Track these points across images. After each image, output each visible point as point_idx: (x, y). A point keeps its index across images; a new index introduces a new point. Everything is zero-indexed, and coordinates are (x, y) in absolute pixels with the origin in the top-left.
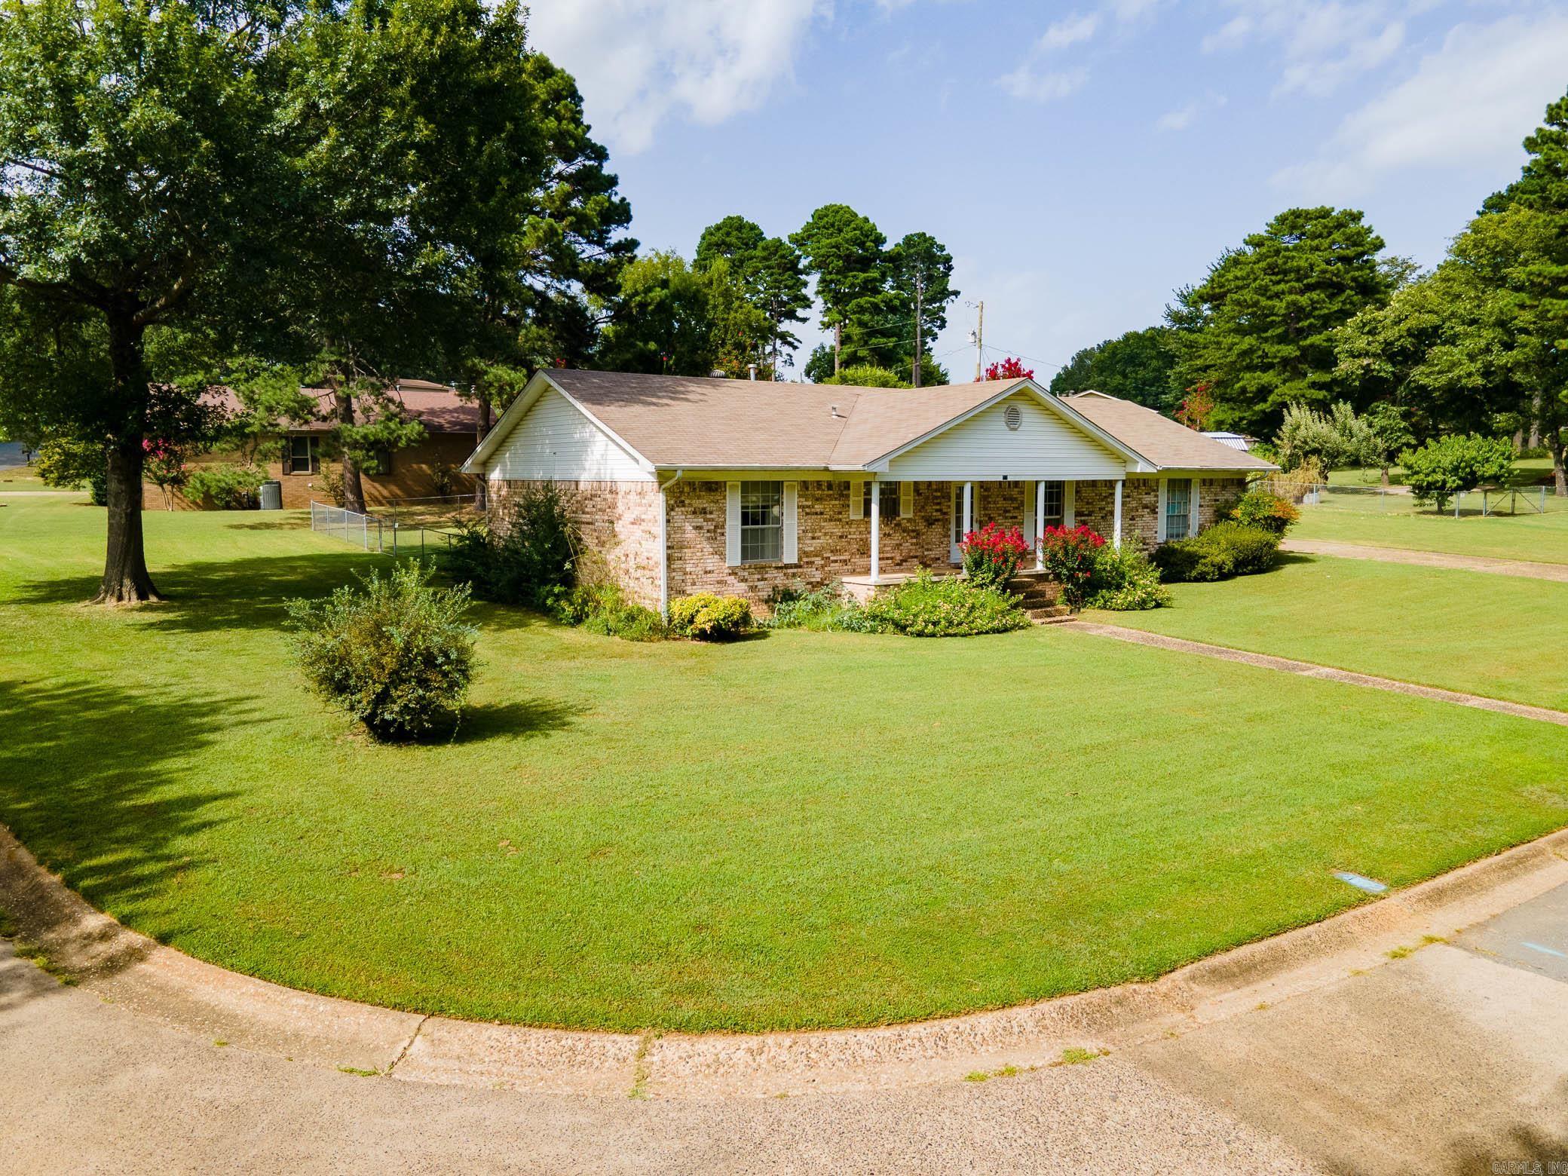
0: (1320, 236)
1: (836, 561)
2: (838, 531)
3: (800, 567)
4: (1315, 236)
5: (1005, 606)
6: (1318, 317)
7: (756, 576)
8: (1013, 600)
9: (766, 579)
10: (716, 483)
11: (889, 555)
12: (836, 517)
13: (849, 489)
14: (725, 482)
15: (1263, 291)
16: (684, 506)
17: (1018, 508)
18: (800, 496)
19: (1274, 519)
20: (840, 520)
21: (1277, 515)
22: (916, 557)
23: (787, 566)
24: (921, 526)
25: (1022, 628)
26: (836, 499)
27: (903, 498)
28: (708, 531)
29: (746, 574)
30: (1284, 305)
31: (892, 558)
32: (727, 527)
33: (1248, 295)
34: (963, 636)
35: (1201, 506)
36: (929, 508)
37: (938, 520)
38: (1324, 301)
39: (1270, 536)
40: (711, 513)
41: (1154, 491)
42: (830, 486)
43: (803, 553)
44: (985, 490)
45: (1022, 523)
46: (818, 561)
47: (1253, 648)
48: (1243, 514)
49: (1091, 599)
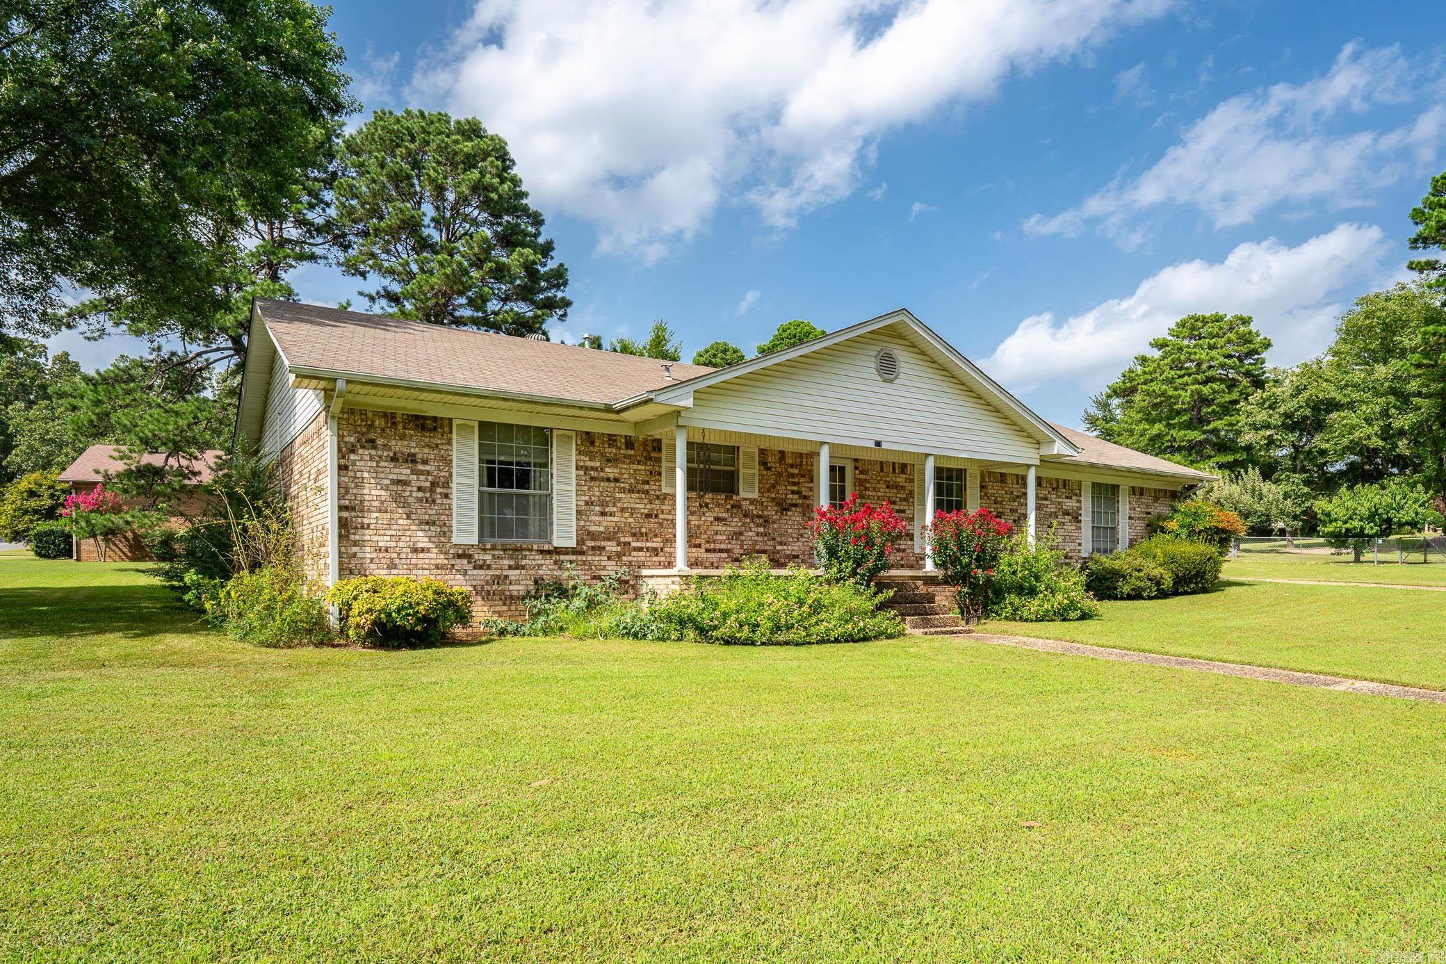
0: (1217, 335)
1: (641, 549)
2: (643, 508)
3: (582, 553)
4: (1212, 336)
5: (870, 606)
6: (1219, 405)
7: (506, 562)
8: (881, 597)
9: (523, 567)
10: (435, 419)
11: (722, 546)
12: (640, 487)
13: (660, 450)
14: (450, 420)
15: (1170, 381)
16: (374, 448)
17: (906, 500)
18: (580, 453)
19: (1218, 531)
20: (647, 492)
21: (1220, 525)
22: (764, 552)
23: (558, 551)
24: (771, 512)
25: (890, 637)
26: (639, 463)
27: (742, 471)
28: (420, 489)
29: (488, 557)
30: (1189, 393)
31: (727, 551)
32: (454, 485)
33: (1155, 387)
34: (797, 644)
35: (1130, 518)
36: (781, 488)
37: (796, 505)
38: (1224, 392)
39: (1213, 549)
40: (425, 462)
41: (1076, 495)
42: (629, 444)
43: (584, 534)
44: (861, 473)
45: (912, 519)
46: (611, 547)
47: (1231, 658)
48: (1182, 526)
49: (996, 607)
